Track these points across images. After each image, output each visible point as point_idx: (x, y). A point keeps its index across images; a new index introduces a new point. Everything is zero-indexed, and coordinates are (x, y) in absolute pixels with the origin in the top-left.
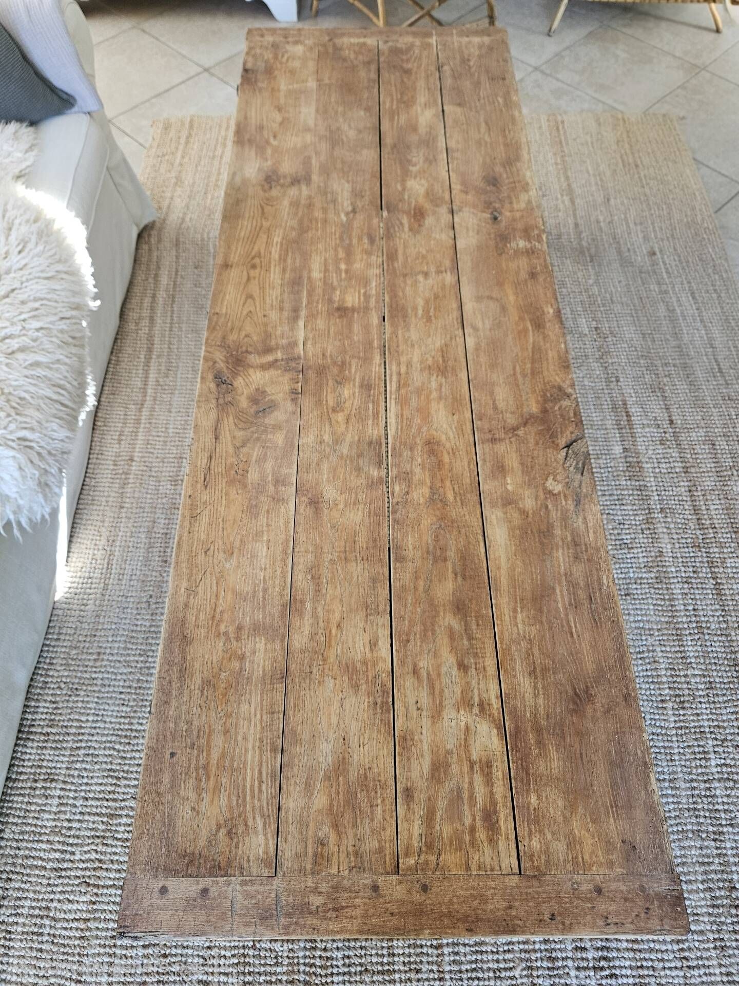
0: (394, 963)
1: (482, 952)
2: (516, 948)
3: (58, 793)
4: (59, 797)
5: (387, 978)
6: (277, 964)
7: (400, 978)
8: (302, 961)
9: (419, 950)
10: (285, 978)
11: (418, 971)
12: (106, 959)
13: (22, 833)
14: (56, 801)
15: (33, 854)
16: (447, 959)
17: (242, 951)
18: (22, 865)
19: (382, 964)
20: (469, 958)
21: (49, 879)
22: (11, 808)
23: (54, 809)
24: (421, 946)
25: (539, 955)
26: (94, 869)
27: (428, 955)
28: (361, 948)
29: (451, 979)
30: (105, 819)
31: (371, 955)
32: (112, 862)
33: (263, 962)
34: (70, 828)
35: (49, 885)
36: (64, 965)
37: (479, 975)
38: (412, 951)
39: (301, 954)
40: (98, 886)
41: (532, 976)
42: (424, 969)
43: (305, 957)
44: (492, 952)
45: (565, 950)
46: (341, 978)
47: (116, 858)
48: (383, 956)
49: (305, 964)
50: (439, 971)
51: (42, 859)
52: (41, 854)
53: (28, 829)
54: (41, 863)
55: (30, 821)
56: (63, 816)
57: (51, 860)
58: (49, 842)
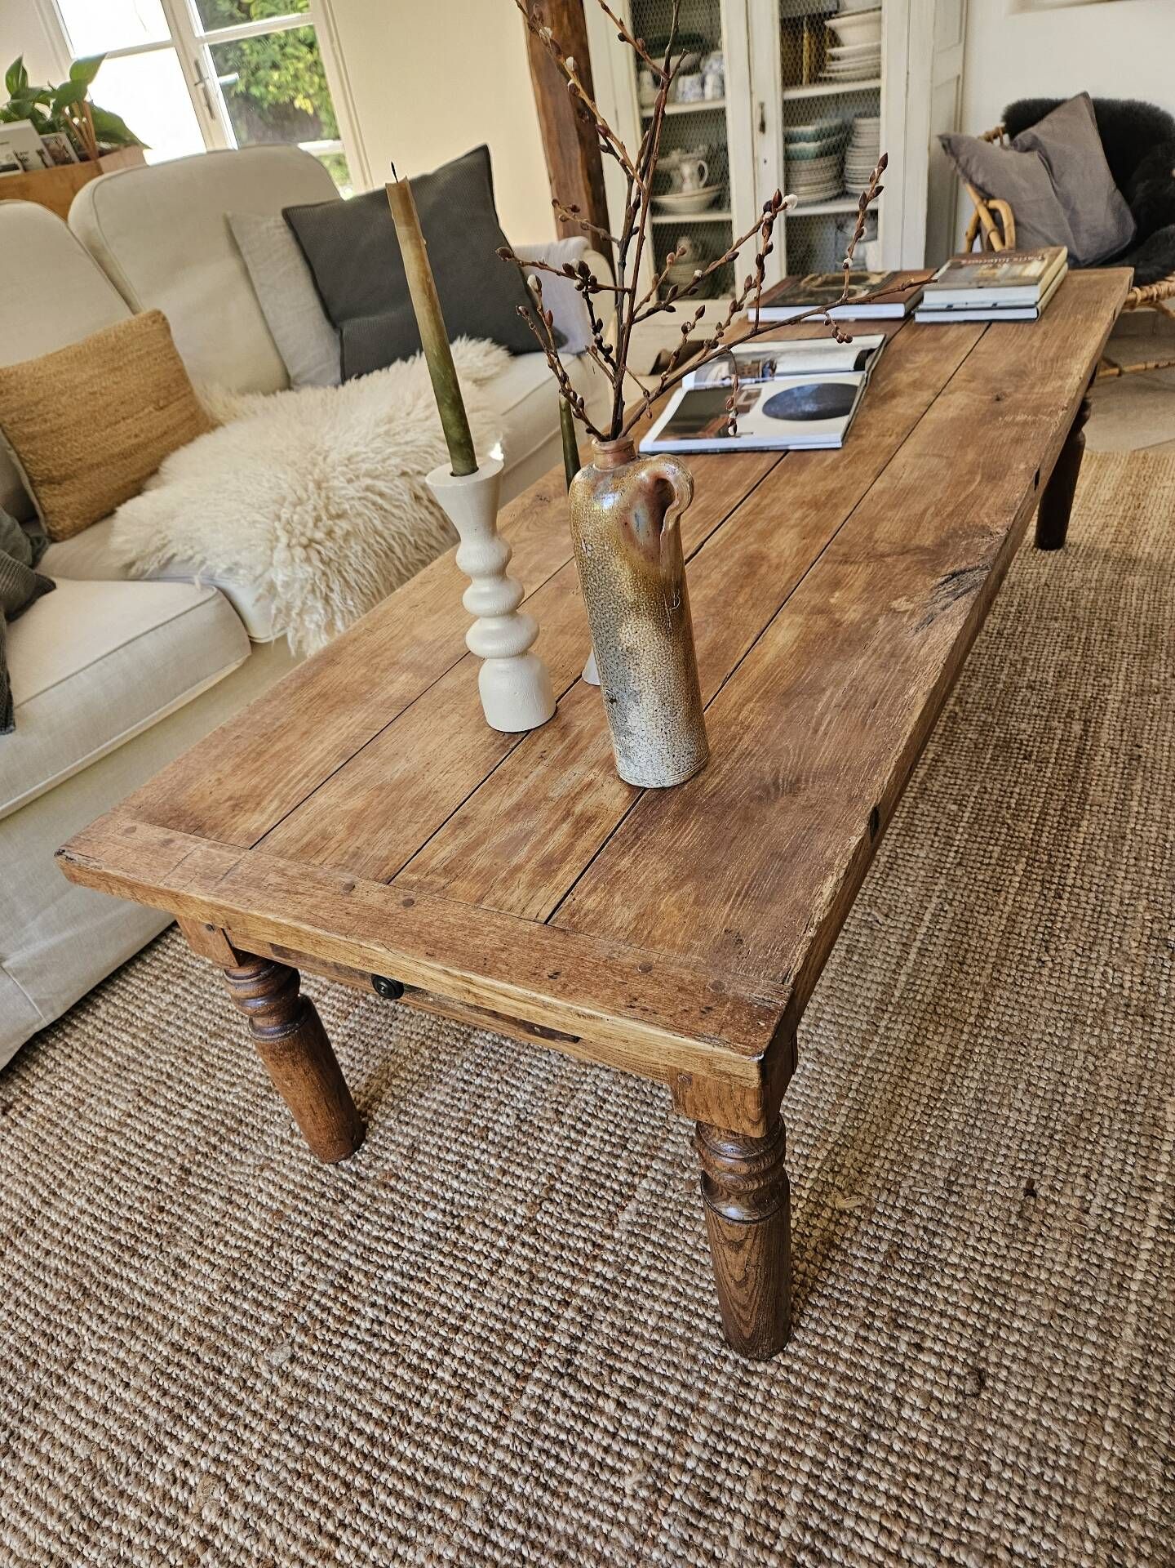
0: (439, 1365)
1: (586, 1421)
2: (650, 1447)
3: (179, 991)
4: (176, 996)
5: (417, 1381)
6: (282, 1285)
7: (436, 1392)
8: (316, 1297)
9: (489, 1367)
10: (281, 1308)
11: (468, 1395)
12: (99, 1183)
13: (116, 1017)
14: (169, 998)
15: (111, 1042)
16: (525, 1402)
17: (251, 1247)
18: (92, 1050)
19: (422, 1357)
20: (561, 1418)
21: (106, 1072)
22: (123, 989)
23: (163, 1006)
24: (496, 1363)
25: (686, 1479)
26: (157, 1082)
27: (499, 1380)
28: (407, 1320)
29: (515, 1435)
30: (205, 1036)
31: (414, 1337)
32: (181, 1081)
33: (267, 1273)
34: (164, 1031)
35: (102, 1078)
36: (51, 1168)
37: (563, 1455)
38: (478, 1362)
39: (321, 1287)
40: (147, 1101)
41: (655, 1506)
42: (480, 1397)
43: (324, 1294)
44: (606, 1430)
45: (741, 1497)
46: (353, 1346)
47: (188, 1080)
48: (430, 1346)
49: (317, 1303)
50: (501, 1413)
51: (114, 1050)
52: (117, 1045)
53: (124, 1015)
54: (110, 1054)
55: (131, 1008)
56: (166, 1017)
57: (121, 1055)
58: (134, 1036)
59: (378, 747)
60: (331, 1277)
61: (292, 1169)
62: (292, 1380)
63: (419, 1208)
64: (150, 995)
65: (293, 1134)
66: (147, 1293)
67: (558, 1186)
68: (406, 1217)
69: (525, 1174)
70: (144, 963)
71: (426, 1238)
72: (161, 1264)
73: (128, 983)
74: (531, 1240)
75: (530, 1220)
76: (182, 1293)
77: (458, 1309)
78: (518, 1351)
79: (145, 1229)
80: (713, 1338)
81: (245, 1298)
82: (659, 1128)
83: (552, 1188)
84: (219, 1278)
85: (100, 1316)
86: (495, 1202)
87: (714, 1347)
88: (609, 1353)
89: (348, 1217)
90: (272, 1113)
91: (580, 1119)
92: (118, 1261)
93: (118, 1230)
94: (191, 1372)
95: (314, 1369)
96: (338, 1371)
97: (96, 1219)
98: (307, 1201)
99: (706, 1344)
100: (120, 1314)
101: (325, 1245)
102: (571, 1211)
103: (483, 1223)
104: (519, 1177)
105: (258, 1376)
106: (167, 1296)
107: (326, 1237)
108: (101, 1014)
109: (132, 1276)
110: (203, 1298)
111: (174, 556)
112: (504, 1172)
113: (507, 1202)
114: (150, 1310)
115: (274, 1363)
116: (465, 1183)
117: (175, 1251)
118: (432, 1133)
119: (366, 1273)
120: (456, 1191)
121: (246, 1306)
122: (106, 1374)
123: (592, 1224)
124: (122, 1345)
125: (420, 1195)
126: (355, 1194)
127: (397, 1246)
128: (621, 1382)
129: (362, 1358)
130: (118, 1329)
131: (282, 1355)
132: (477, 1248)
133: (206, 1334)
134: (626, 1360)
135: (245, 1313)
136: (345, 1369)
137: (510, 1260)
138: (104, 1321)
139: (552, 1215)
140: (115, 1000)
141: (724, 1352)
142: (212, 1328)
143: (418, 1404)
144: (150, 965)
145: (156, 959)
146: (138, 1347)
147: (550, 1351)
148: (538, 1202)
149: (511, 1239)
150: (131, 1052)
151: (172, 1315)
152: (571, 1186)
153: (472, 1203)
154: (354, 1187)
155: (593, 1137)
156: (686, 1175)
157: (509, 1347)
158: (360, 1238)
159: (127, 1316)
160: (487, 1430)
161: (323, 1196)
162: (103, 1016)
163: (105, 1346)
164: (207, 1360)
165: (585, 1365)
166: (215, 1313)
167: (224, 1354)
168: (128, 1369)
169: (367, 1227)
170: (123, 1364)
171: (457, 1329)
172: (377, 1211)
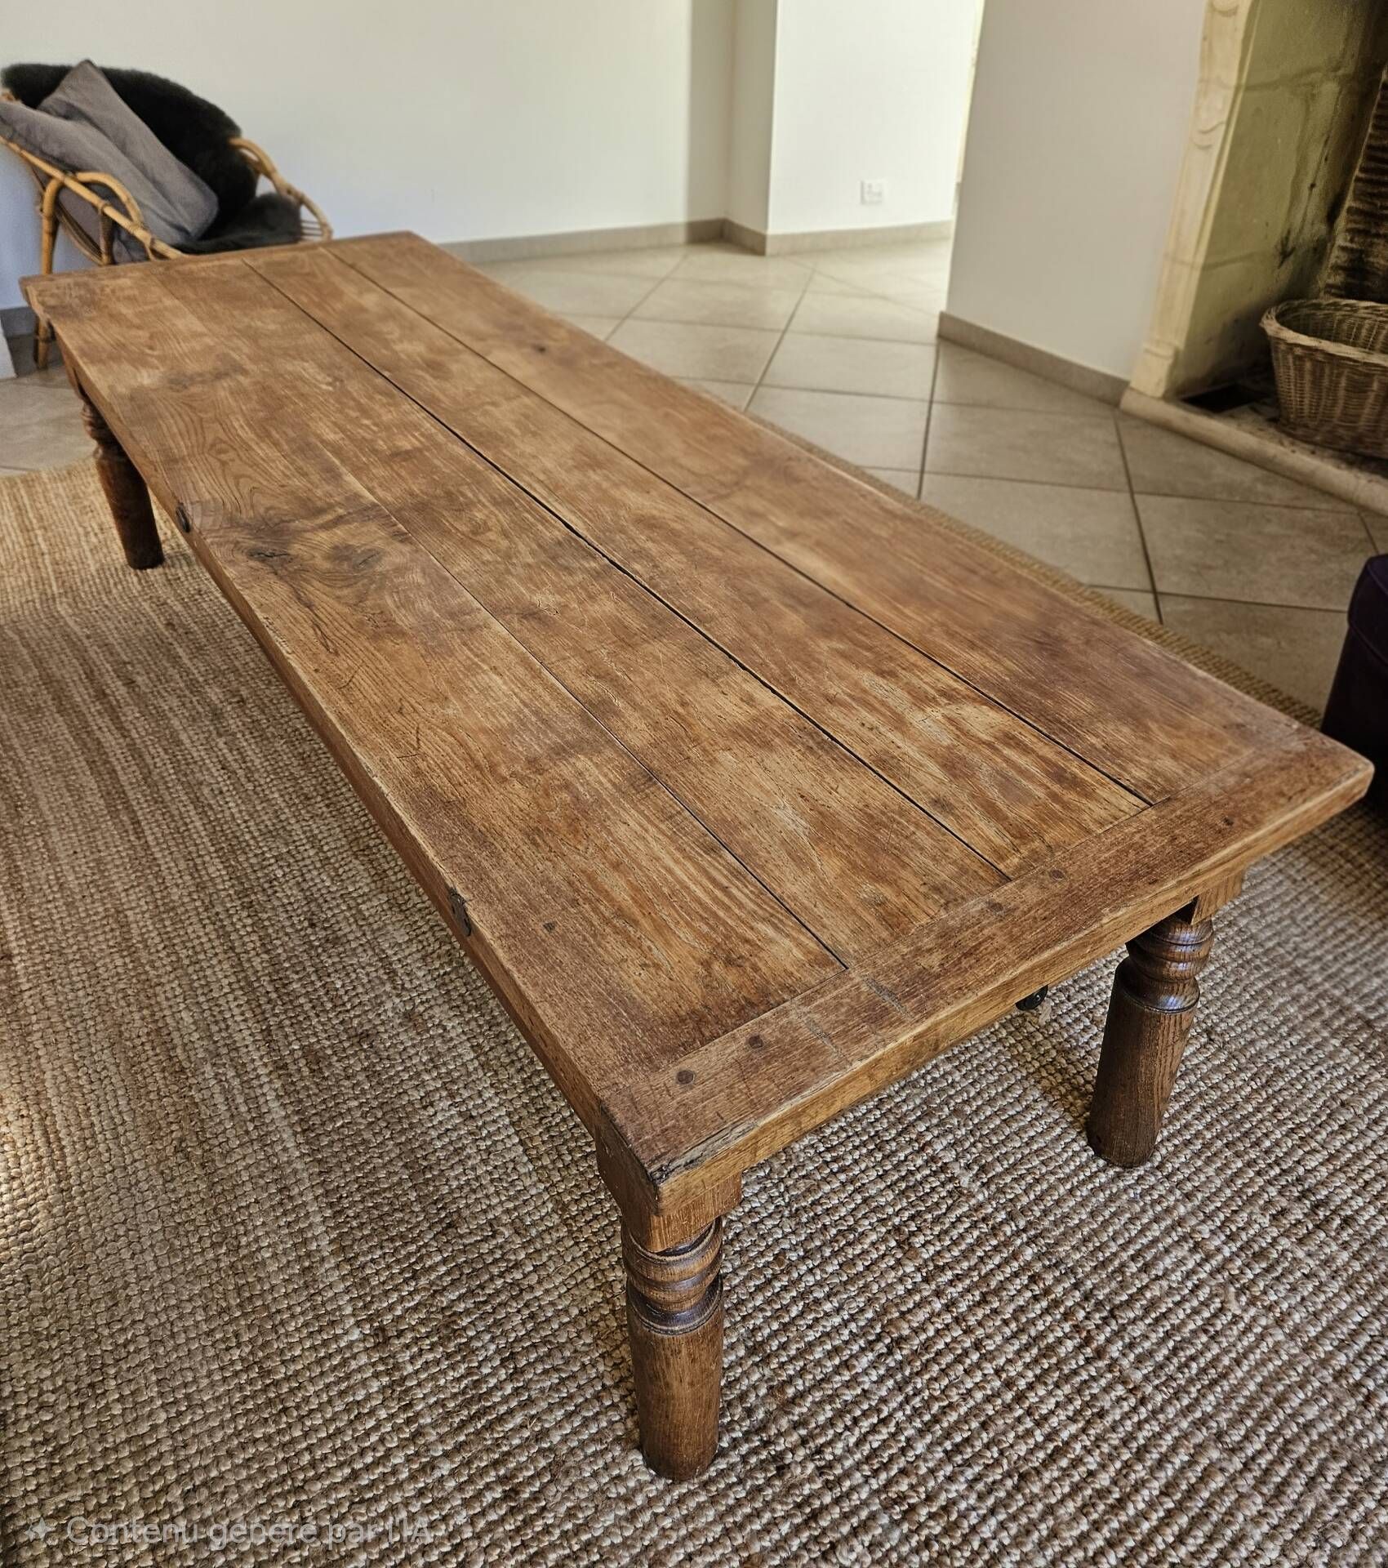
0: (1055, 1432)
1: (1164, 1316)
2: (1203, 1276)
5: (1065, 1463)
7: (1084, 1447)
9: (1077, 1381)
11: (1101, 1414)
16: (1125, 1363)
19: (1039, 1447)
20: (1154, 1337)
24: (1075, 1372)
25: (1239, 1263)
27: (1094, 1379)
28: (987, 1446)
29: (1156, 1387)
31: (1012, 1446)
37: (1188, 1353)
38: (1067, 1390)
39: (895, 1538)
41: (1256, 1297)
42: (1107, 1405)
43: (906, 1538)
44: (1178, 1304)
45: (1262, 1233)
46: (993, 1522)
48: (1029, 1433)
50: (1130, 1391)
60: (885, 1520)
63: (847, 1376)
67: (897, 1220)
69: (866, 1244)
71: (890, 1383)
74: (949, 1275)
75: (924, 1264)
77: (997, 1384)
78: (1070, 1345)
80: (1118, 1176)
83: (897, 1227)
87: (1128, 1180)
88: (1103, 1264)
91: (827, 1163)
99: (1122, 1185)
101: (836, 1512)
102: (935, 1223)
104: (865, 1252)
107: (824, 1508)
113: (891, 1277)
119: (903, 1472)
120: (845, 1323)
123: (959, 1212)
125: (829, 1366)
126: (781, 1446)
128: (1134, 1270)
129: (1012, 1518)
132: (931, 1333)
134: (1115, 1255)
137: (963, 1307)
139: (929, 1243)
141: (1136, 1175)
143: (1091, 1473)
147: (1081, 1314)
148: (905, 1244)
149: (938, 1294)
152: (905, 1209)
153: (870, 1315)
154: (768, 1443)
157: (1062, 1351)
158: (848, 1463)
160: (1143, 1412)
161: (757, 1489)
165: (1107, 1291)
169: (839, 1449)
171: (1020, 1398)
172: (823, 1428)
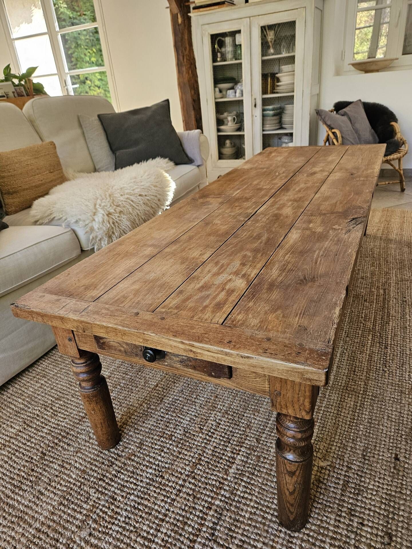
0: (156, 536)
3: (43, 382)
4: (42, 384)
5: (146, 543)
6: (85, 502)
8: (101, 507)
9: (178, 537)
10: (85, 512)
12: (6, 459)
13: (16, 392)
14: (39, 385)
15: (14, 402)
17: (72, 486)
18: (5, 406)
19: (148, 533)
21: (11, 414)
22: (20, 381)
23: (36, 388)
24: (181, 535)
26: (33, 418)
27: (182, 542)
28: (141, 516)
30: (53, 399)
31: (144, 524)
32: (43, 417)
33: (79, 497)
34: (36, 398)
38: (173, 534)
39: (102, 503)
40: (28, 425)
43: (104, 506)
46: (117, 528)
47: (46, 417)
48: (151, 528)
49: (101, 510)
51: (15, 405)
52: (16, 403)
53: (20, 392)
54: (13, 407)
55: (23, 389)
56: (37, 392)
57: (18, 407)
58: (24, 400)
59: (142, 269)
60: (107, 498)
61: (90, 452)
62: (90, 544)
63: (144, 468)
64: (31, 384)
65: (90, 438)
66: (25, 506)
67: (203, 458)
68: (139, 472)
69: (188, 454)
70: (29, 372)
71: (148, 481)
72: (32, 493)
73: (22, 379)
74: (193, 481)
75: (192, 472)
76: (41, 506)
77: (163, 511)
78: (190, 530)
79: (25, 479)
80: (275, 522)
81: (69, 508)
82: (243, 434)
83: (200, 459)
84: (58, 499)
85: (4, 517)
86: (177, 465)
87: (275, 526)
88: (230, 530)
89: (114, 472)
90: (81, 430)
92: (13, 492)
93: (13, 479)
94: (45, 541)
95: (100, 539)
96: (111, 540)
97: (4, 474)
98: (96, 466)
99: (272, 525)
100: (13, 516)
101: (104, 485)
102: (209, 469)
103: (172, 474)
104: (186, 455)
105: (75, 542)
106: (34, 507)
107: (104, 481)
108: (10, 391)
109: (19, 499)
110: (50, 508)
111: (54, 218)
112: (180, 453)
113: (182, 465)
114: (27, 514)
115: (82, 536)
116: (163, 457)
117: (38, 488)
118: (149, 437)
119: (122, 496)
120: (160, 461)
121: (69, 511)
122: (6, 543)
123: (218, 474)
124: (13, 529)
125: (145, 463)
126: (117, 463)
127: (135, 484)
128: (236, 543)
129: (121, 534)
130: (12, 522)
131: (86, 533)
132: (170, 485)
133: (51, 524)
134: (238, 533)
135: (69, 514)
136: (114, 539)
137: (184, 490)
138: (6, 519)
139: (201, 470)
140: (16, 386)
141: (280, 528)
142: (54, 521)
144: (31, 372)
145: (34, 370)
146: (21, 530)
147: (204, 529)
148: (195, 465)
149: (184, 481)
150: (22, 406)
151: (36, 515)
152: (208, 458)
153: (167, 466)
154: (116, 460)
155: (216, 438)
156: (256, 454)
157: (186, 528)
158: (119, 481)
159: (16, 516)
161: (103, 463)
162: (11, 392)
163: (5, 530)
164: (51, 535)
165: (220, 535)
166: (56, 514)
167: (59, 533)
168: (16, 540)
169: (122, 476)
170: (13, 538)
171: (163, 520)
172: (126, 470)
